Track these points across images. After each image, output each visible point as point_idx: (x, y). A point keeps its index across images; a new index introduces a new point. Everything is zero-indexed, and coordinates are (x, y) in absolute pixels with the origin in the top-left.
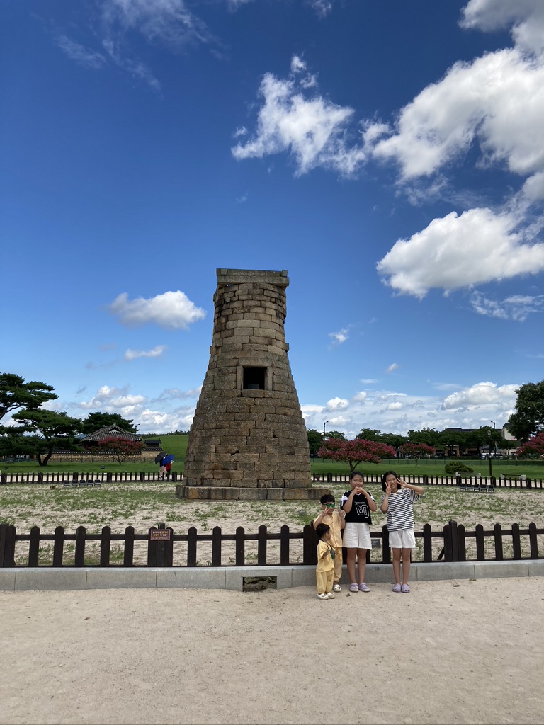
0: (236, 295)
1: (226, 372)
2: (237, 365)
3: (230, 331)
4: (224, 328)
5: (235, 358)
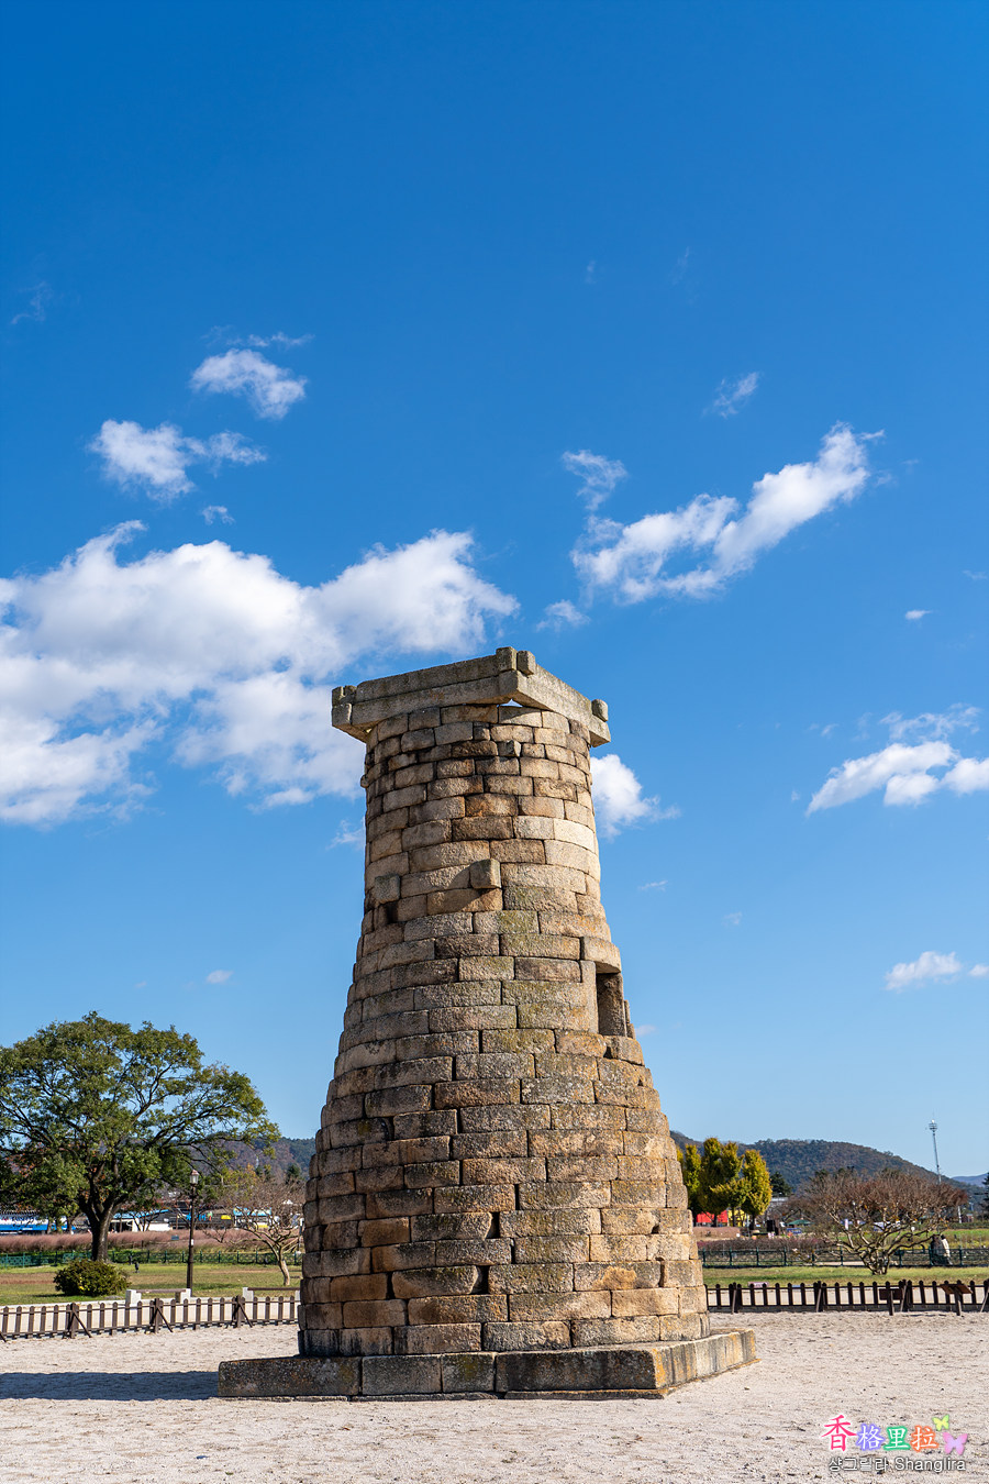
0: (538, 740)
1: (551, 974)
2: (579, 959)
5: (568, 934)
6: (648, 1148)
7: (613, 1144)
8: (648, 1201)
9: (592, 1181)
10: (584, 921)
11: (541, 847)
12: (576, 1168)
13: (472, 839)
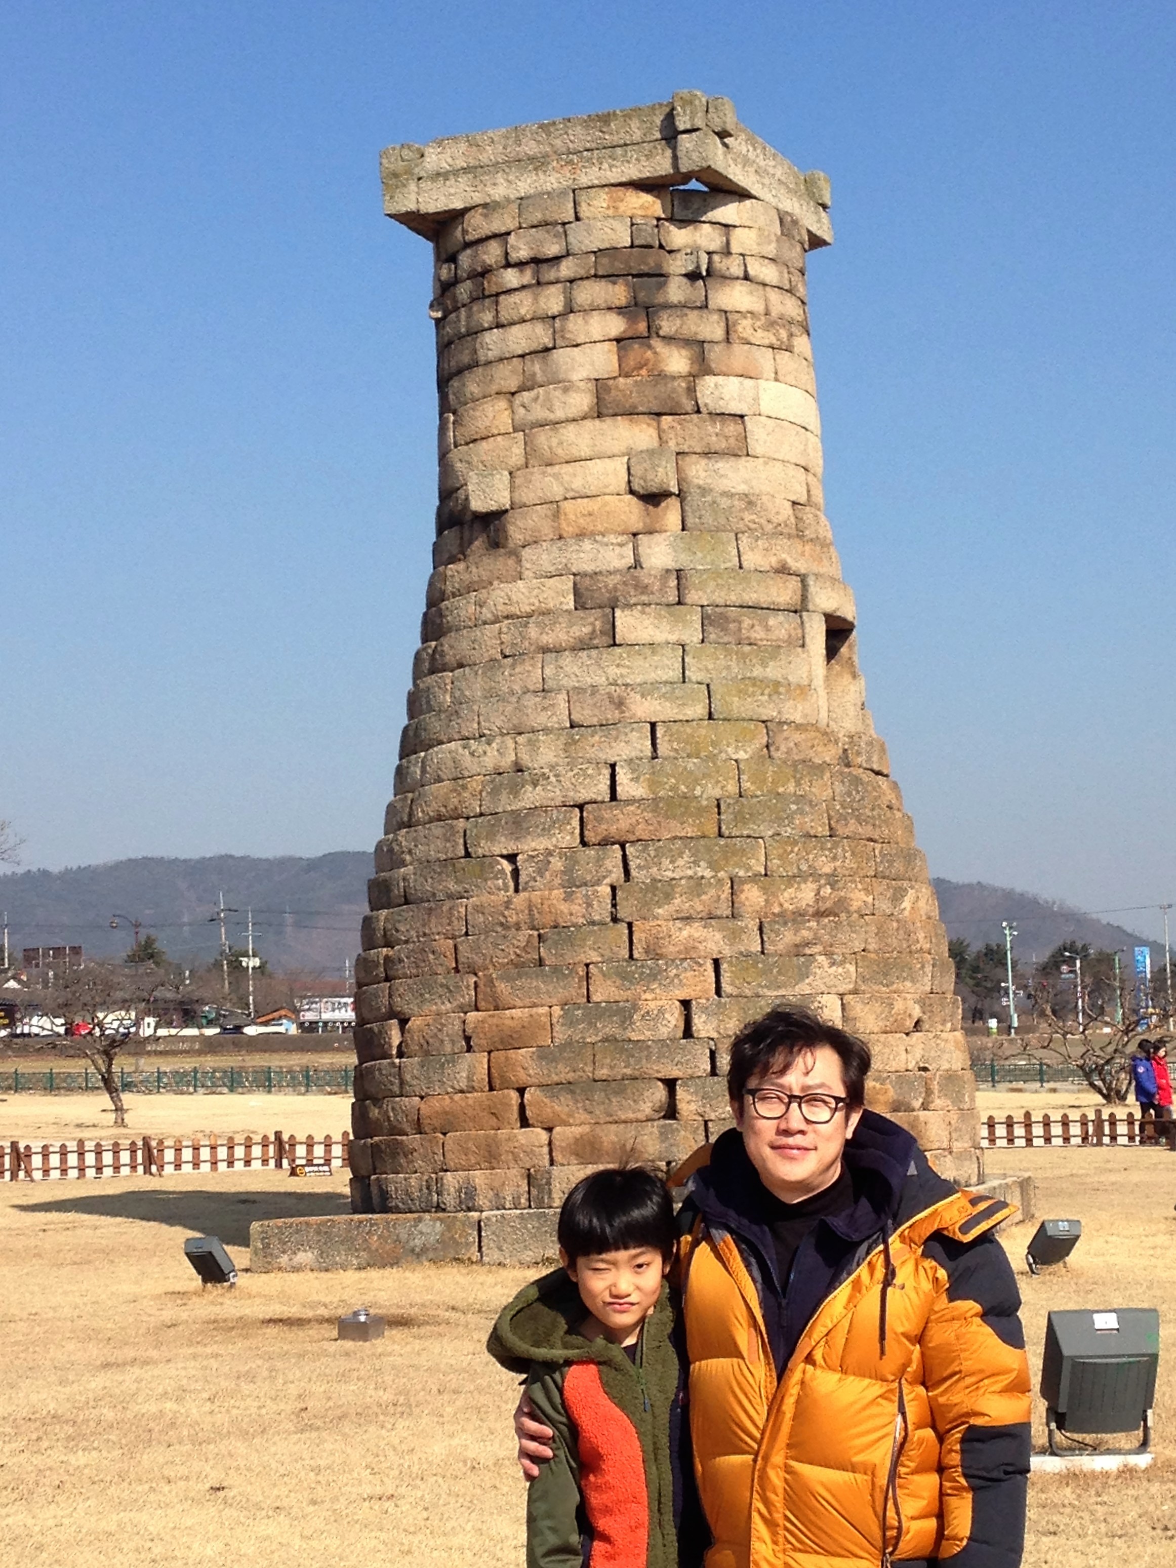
0: (735, 248)
1: (758, 634)
2: (800, 609)
3: (732, 428)
4: (689, 406)
5: (783, 570)
6: (906, 904)
7: (858, 898)
8: (908, 984)
9: (828, 954)
10: (807, 548)
11: (740, 428)
12: (805, 933)
13: (631, 413)
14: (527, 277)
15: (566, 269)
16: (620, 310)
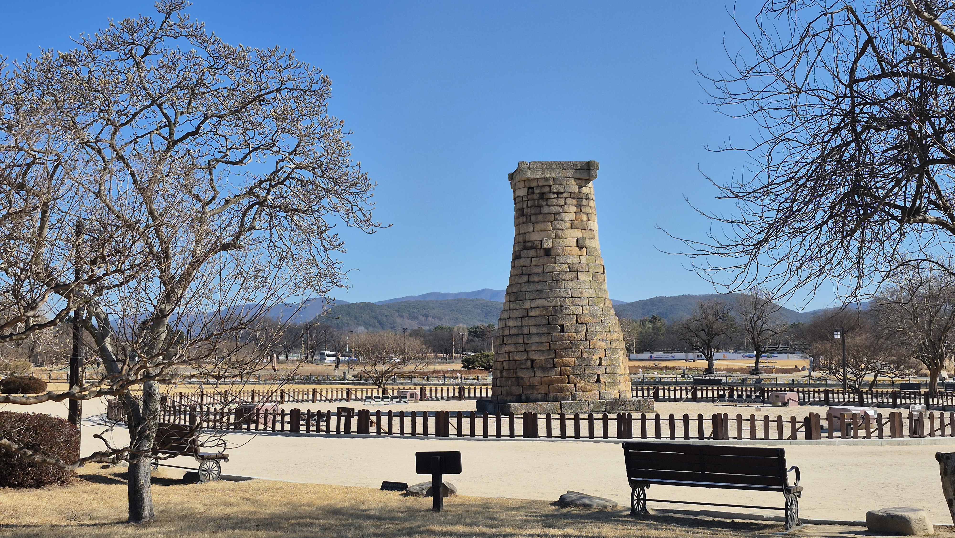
3: (592, 233)
4: (586, 228)
13: (576, 229)
14: (556, 196)
15: (565, 195)
16: (575, 205)
